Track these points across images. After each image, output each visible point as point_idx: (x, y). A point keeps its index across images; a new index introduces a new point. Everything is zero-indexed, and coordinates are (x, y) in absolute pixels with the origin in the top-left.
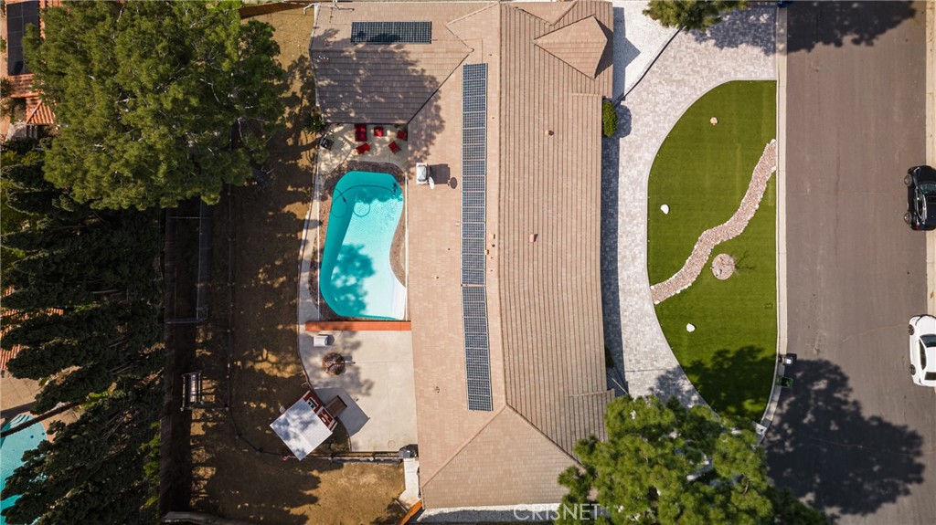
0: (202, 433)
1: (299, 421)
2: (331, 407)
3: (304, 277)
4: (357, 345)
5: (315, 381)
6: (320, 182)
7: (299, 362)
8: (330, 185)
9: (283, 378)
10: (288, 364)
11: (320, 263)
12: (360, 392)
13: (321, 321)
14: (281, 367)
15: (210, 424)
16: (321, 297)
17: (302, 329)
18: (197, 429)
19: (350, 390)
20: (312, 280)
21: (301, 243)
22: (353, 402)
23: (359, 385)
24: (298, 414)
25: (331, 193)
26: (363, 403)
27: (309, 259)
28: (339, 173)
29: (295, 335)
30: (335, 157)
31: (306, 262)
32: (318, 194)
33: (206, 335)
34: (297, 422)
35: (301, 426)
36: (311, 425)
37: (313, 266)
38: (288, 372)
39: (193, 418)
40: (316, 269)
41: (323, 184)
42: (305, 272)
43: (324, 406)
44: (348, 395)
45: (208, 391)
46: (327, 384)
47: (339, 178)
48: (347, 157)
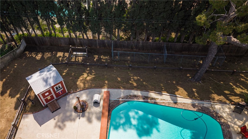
0: (58, 56)
1: (49, 77)
2: (55, 103)
3: (138, 93)
4: (89, 120)
5: (71, 96)
6: (206, 104)
7: (84, 89)
8: (204, 110)
9: (77, 81)
10: (84, 83)
11: (147, 102)
12: (58, 121)
13: (110, 100)
14: (82, 81)
15: (61, 58)
16: (125, 101)
17: (104, 90)
18: (60, 54)
19: (61, 115)
20: (135, 96)
21: (160, 92)
22: (53, 117)
23: (63, 121)
24: (53, 76)
25: (199, 111)
26: (51, 123)
27: (149, 96)
28: (216, 116)
29: (102, 87)
30: (228, 114)
31: (148, 94)
32: (196, 102)
33: (104, 59)
34: (49, 76)
35: (45, 78)
36: (44, 83)
37: (146, 98)
38: (80, 83)
39: (65, 53)
40: (144, 99)
41: (204, 106)
42: (141, 93)
43: (56, 100)
44: (59, 114)
45: (77, 59)
46: (69, 102)
47: (212, 116)
48: (230, 122)
